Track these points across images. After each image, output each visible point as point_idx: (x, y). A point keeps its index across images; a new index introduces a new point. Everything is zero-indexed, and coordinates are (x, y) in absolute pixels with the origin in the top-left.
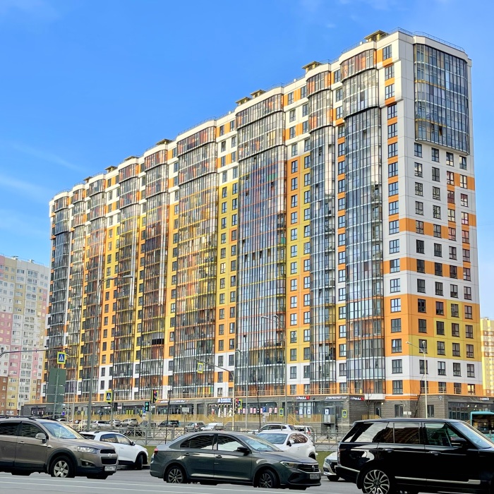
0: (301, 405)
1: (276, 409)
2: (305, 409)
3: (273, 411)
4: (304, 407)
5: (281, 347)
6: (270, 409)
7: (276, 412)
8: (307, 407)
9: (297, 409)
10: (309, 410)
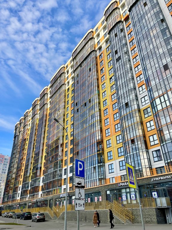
0: (124, 191)
1: (100, 197)
2: (128, 195)
3: (98, 199)
4: (127, 193)
5: (101, 152)
6: (96, 198)
7: (100, 200)
8: (130, 192)
9: (121, 196)
10: (133, 195)
